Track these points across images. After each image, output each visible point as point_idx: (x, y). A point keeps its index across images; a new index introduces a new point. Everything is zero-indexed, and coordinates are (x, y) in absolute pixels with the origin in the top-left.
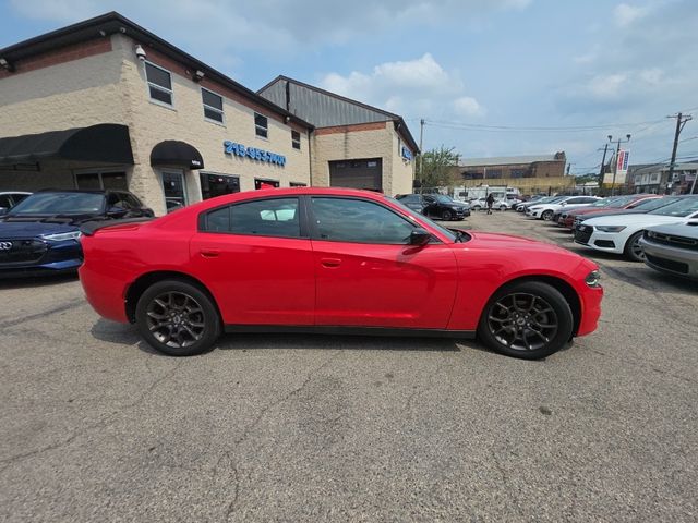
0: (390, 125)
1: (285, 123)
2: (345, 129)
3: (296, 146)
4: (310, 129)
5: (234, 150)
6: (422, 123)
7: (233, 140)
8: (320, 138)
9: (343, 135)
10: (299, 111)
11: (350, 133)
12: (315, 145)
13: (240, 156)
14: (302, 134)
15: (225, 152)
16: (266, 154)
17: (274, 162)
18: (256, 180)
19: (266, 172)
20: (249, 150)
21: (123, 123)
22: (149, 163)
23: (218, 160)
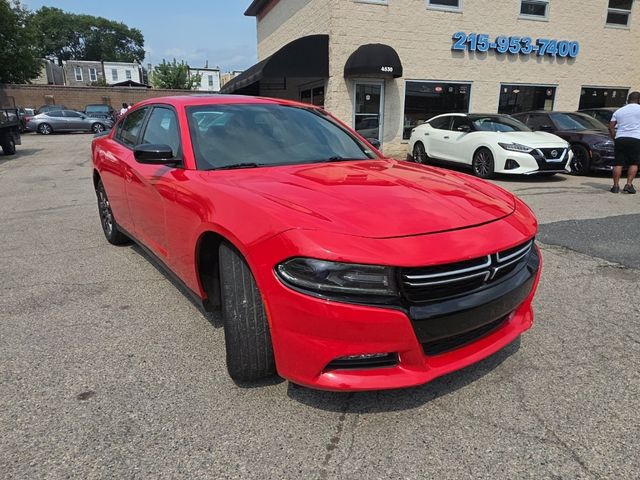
5: (469, 43)
13: (478, 51)
15: (453, 50)
16: (534, 44)
17: (550, 55)
18: (503, 87)
19: (530, 73)
20: (496, 42)
21: (325, 33)
22: (342, 75)
23: (438, 62)
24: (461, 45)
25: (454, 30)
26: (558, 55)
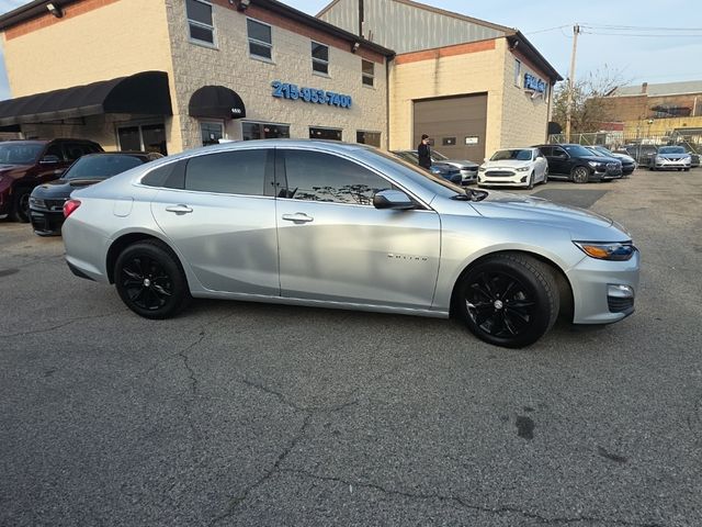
0: (502, 43)
1: (353, 52)
2: (437, 53)
3: (368, 81)
4: (389, 56)
5: (284, 91)
6: (577, 30)
7: (285, 80)
8: (401, 68)
9: (434, 61)
10: (375, 32)
11: (442, 59)
12: (395, 78)
13: (291, 98)
14: (376, 65)
15: (273, 96)
16: (325, 95)
17: (336, 105)
18: (311, 129)
19: (325, 118)
20: (302, 91)
22: (188, 114)
23: (264, 106)
24: (279, 92)
25: (273, 79)
26: (341, 105)
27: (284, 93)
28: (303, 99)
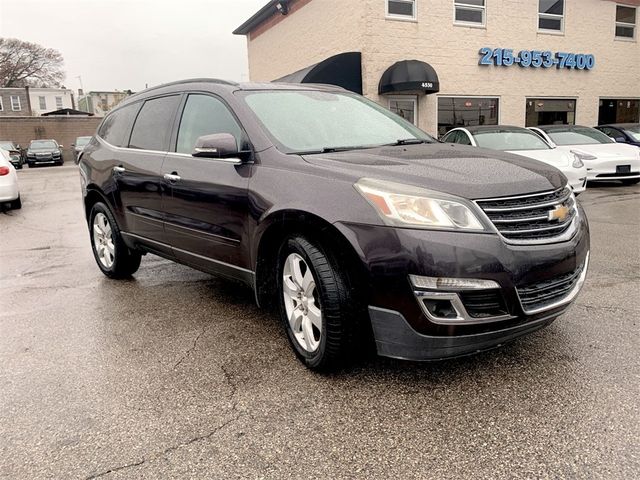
3: (625, 32)
13: (503, 65)
15: (480, 64)
16: (553, 57)
17: (569, 67)
18: (528, 100)
19: (551, 85)
20: (520, 56)
21: (357, 50)
22: (377, 92)
23: (467, 77)
24: (488, 60)
25: (480, 45)
26: (576, 68)
27: (494, 59)
28: (519, 64)
